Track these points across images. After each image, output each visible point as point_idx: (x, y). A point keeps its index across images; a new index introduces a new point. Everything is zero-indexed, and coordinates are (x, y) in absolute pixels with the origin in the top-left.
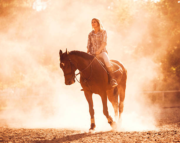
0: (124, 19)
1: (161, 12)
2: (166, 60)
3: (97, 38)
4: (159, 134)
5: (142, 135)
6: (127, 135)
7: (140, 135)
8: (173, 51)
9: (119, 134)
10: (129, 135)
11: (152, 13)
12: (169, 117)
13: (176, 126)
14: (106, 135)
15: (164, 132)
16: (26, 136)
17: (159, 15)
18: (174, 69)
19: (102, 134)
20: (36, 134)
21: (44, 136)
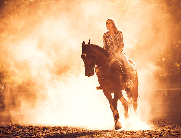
0: (124, 11)
1: (165, 3)
2: (169, 55)
3: (113, 41)
4: (160, 135)
5: (142, 136)
6: (126, 135)
7: (140, 136)
8: (177, 46)
9: (118, 135)
10: (128, 135)
11: (155, 4)
12: (172, 117)
13: (179, 126)
14: (103, 135)
15: (166, 133)
16: (16, 136)
17: (163, 6)
18: (178, 65)
19: (98, 135)
20: (27, 134)
21: (35, 136)
